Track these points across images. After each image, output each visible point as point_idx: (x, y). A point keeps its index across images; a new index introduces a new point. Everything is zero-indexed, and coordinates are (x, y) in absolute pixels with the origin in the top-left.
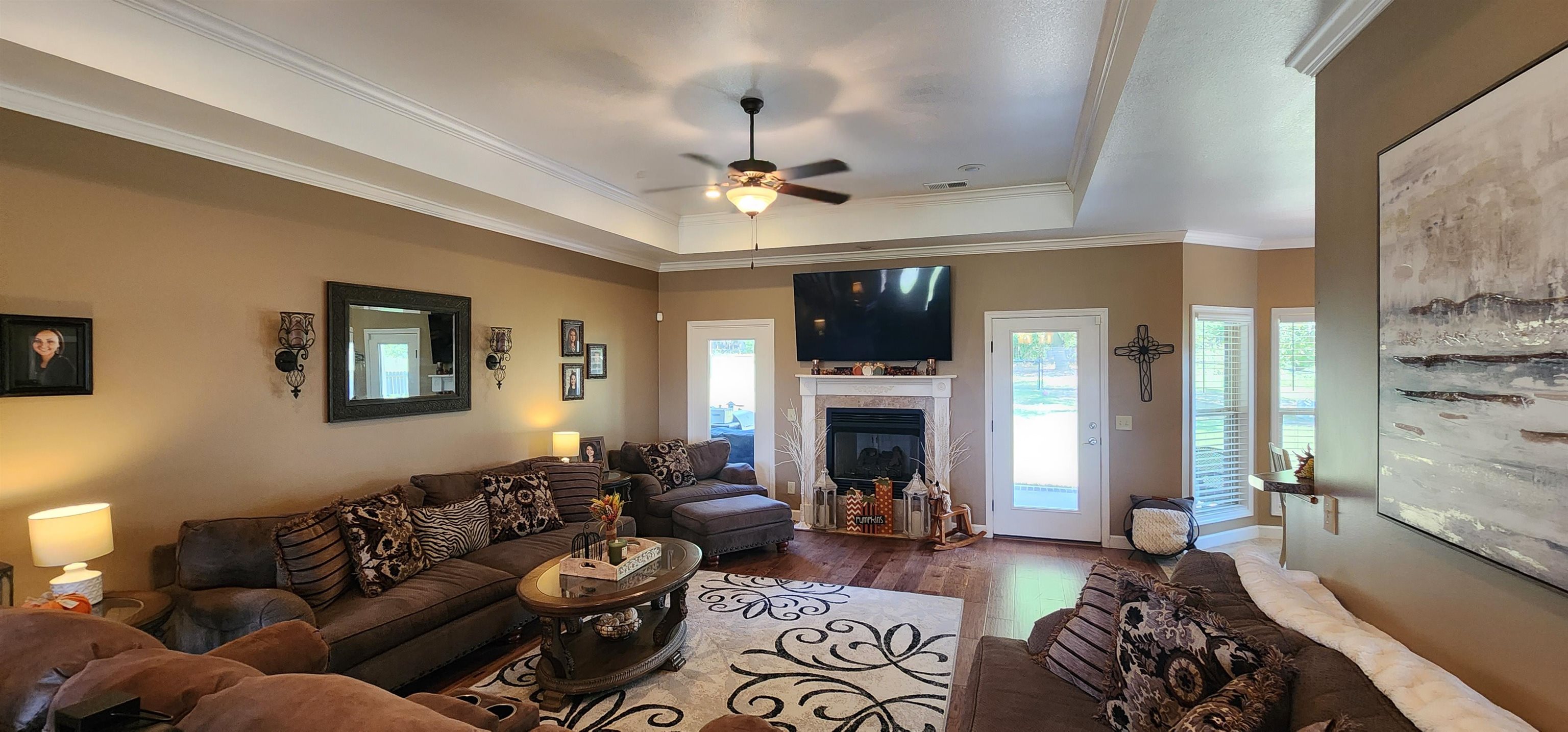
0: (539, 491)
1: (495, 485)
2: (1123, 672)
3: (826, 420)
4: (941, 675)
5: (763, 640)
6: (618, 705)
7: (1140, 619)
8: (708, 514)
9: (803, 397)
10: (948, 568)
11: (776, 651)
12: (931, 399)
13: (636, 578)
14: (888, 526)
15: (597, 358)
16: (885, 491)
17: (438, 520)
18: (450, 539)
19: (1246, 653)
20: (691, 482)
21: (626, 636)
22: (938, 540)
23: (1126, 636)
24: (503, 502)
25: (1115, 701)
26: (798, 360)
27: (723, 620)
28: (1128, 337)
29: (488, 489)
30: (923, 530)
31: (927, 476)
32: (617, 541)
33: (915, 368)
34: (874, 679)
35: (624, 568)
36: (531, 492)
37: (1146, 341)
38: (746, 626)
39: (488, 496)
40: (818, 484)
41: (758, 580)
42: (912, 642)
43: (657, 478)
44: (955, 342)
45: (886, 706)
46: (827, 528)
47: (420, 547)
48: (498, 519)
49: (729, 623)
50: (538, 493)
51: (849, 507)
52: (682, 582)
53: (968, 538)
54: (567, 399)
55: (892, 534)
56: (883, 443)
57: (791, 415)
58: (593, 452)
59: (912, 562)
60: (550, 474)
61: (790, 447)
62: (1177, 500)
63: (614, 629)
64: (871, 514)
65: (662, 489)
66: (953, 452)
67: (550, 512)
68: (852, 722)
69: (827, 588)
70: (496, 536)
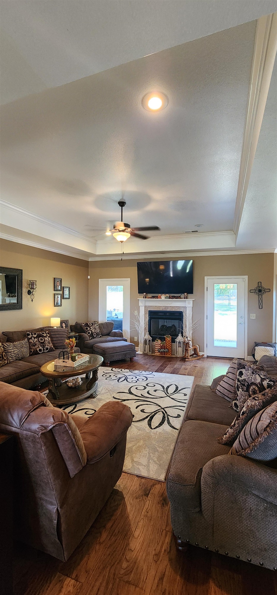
0: (46, 338)
1: (31, 336)
2: (237, 391)
3: (148, 315)
4: (184, 400)
5: (124, 389)
6: (74, 408)
7: (243, 374)
8: (106, 347)
9: (140, 307)
10: (190, 367)
11: (128, 392)
12: (185, 307)
13: (81, 366)
14: (170, 353)
15: (66, 292)
16: (169, 340)
17: (12, 347)
18: (16, 354)
19: (271, 382)
20: (100, 336)
21: (77, 387)
22: (187, 357)
23: (238, 380)
24: (34, 341)
25: (235, 401)
26: (139, 293)
27: (111, 383)
28: (255, 286)
29: (28, 337)
30: (182, 354)
31: (184, 335)
32: (74, 354)
33: (180, 296)
34: (161, 401)
35: (77, 363)
36: (44, 338)
37: (261, 288)
38: (118, 385)
39: (29, 339)
40: (145, 338)
41: (123, 370)
42: (175, 390)
43: (88, 335)
44: (194, 287)
45: (165, 409)
46: (148, 353)
47: (6, 356)
48: (32, 347)
49: (113, 384)
50: (46, 339)
51: (156, 346)
52: (97, 368)
53: (198, 357)
54: (56, 306)
55: (171, 355)
56: (169, 323)
57: (136, 313)
58: (65, 325)
59: (177, 365)
60: (50, 332)
61: (135, 324)
62: (270, 344)
63: (73, 384)
64: (164, 348)
65: (90, 339)
66: (193, 326)
67: (50, 345)
68: (153, 414)
69: (147, 373)
70: (31, 353)
